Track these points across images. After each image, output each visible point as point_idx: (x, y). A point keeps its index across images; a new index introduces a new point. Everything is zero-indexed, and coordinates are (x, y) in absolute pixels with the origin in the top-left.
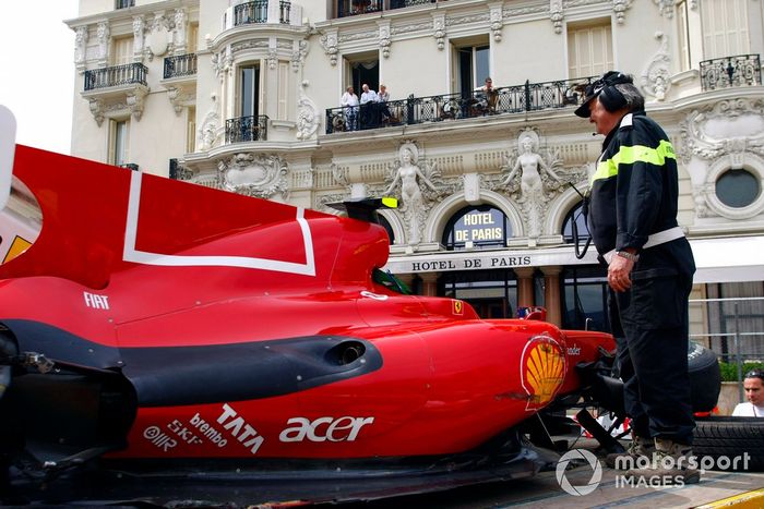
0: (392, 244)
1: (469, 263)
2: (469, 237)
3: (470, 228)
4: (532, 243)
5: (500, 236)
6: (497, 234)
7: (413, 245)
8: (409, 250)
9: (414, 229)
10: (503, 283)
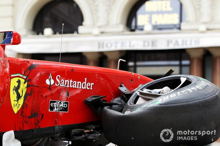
0: (81, 25)
1: (146, 44)
2: (150, 21)
3: (151, 13)
4: (203, 28)
5: (176, 21)
6: (174, 19)
7: (100, 27)
8: (96, 31)
9: (102, 13)
10: (177, 63)
